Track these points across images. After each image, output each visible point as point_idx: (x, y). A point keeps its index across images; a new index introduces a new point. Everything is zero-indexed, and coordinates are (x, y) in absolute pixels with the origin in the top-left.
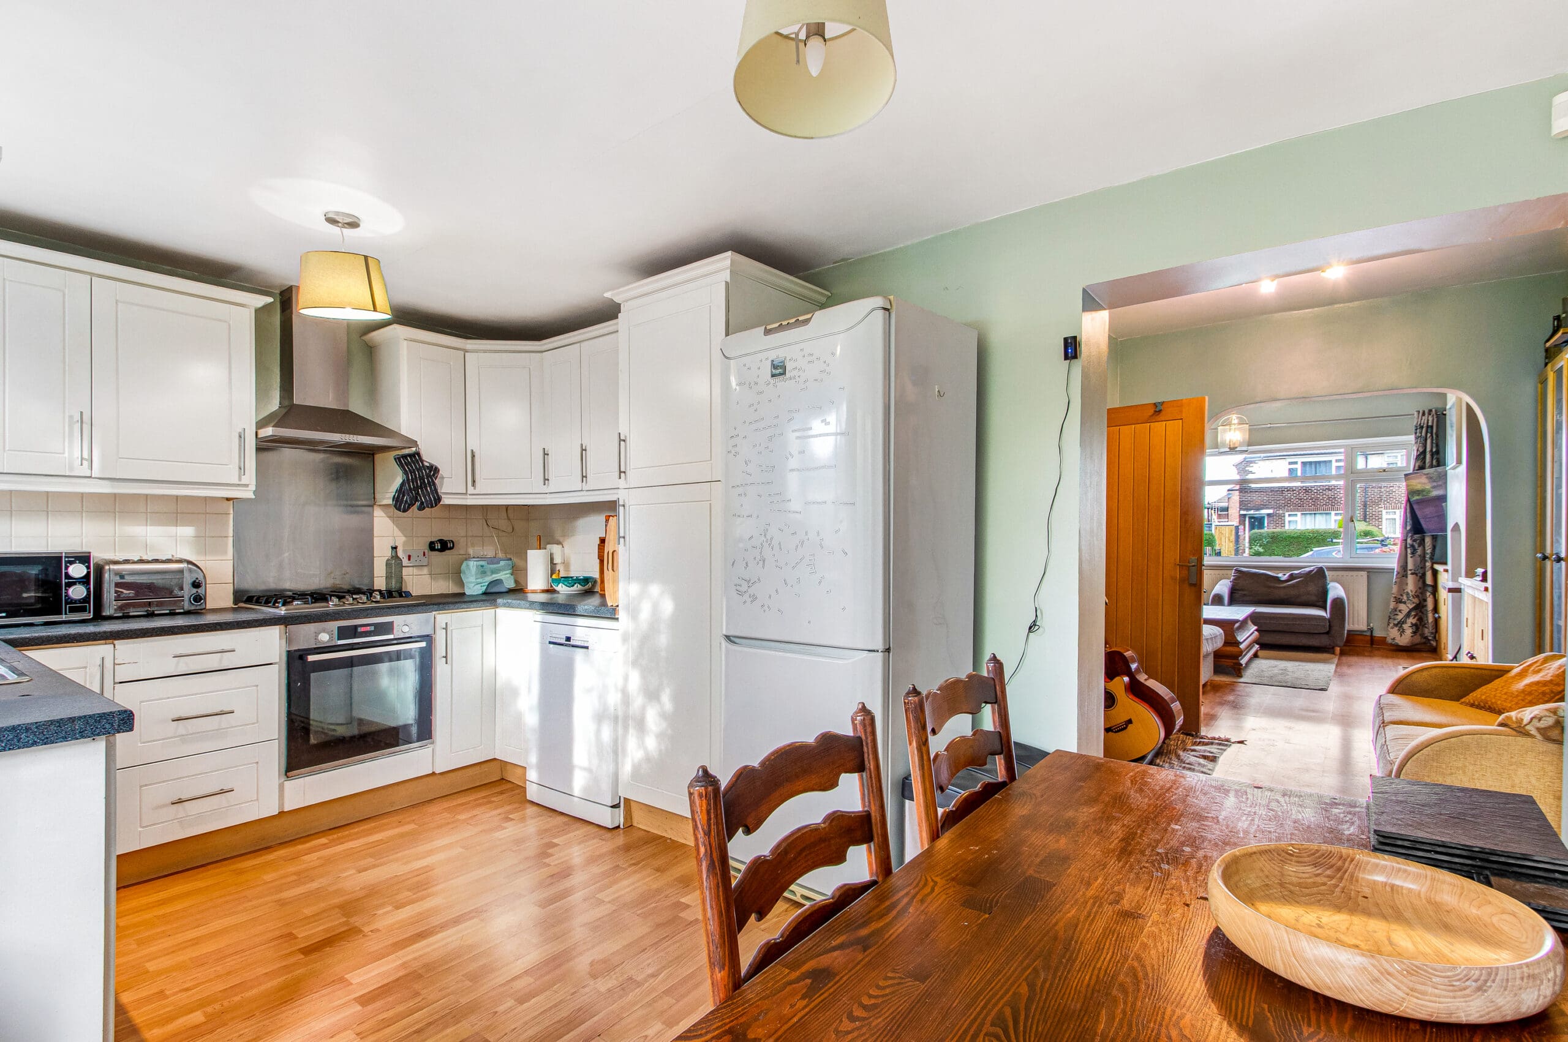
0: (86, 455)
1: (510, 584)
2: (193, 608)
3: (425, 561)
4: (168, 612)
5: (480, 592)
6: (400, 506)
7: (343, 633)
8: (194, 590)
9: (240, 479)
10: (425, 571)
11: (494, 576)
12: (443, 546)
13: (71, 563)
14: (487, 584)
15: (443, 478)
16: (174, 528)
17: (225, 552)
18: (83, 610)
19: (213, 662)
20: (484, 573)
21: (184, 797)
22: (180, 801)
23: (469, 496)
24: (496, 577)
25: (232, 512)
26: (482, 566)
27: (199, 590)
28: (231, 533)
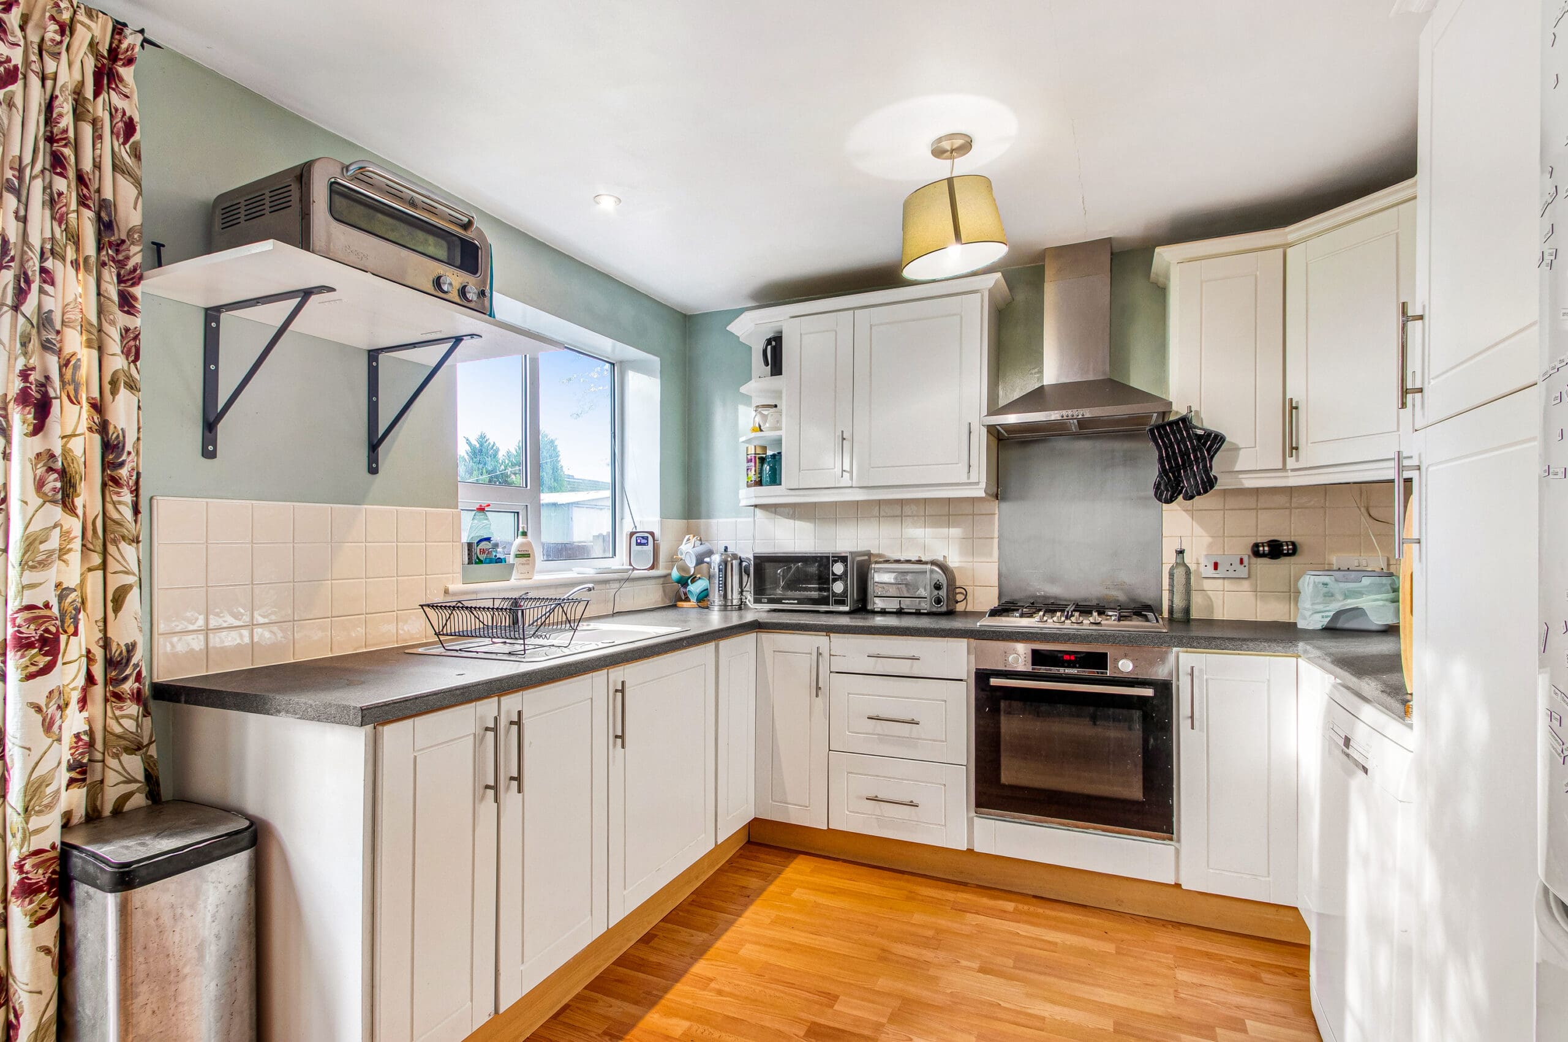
0: (847, 467)
1: (1378, 619)
2: (934, 610)
3: (1243, 571)
4: (914, 611)
5: (1319, 626)
6: (1161, 495)
7: (1038, 657)
8: (936, 592)
9: (969, 478)
10: (1246, 585)
11: (1349, 601)
12: (1276, 550)
13: (836, 561)
14: (1331, 614)
15: (1236, 449)
16: (922, 530)
17: (991, 555)
18: (842, 602)
19: (904, 667)
20: (1330, 596)
21: (880, 797)
22: (875, 799)
23: (1290, 473)
24: (1351, 603)
25: (997, 512)
26: (1325, 584)
27: (941, 593)
28: (996, 535)
